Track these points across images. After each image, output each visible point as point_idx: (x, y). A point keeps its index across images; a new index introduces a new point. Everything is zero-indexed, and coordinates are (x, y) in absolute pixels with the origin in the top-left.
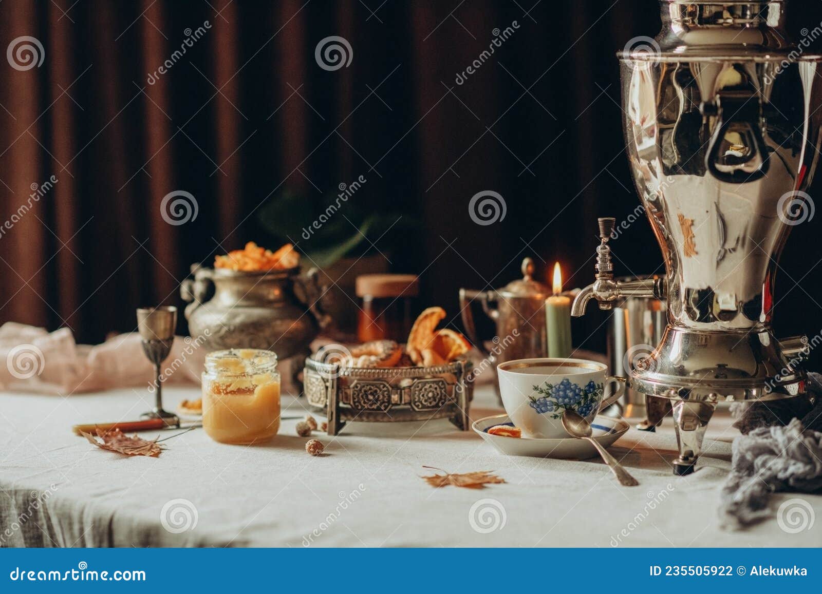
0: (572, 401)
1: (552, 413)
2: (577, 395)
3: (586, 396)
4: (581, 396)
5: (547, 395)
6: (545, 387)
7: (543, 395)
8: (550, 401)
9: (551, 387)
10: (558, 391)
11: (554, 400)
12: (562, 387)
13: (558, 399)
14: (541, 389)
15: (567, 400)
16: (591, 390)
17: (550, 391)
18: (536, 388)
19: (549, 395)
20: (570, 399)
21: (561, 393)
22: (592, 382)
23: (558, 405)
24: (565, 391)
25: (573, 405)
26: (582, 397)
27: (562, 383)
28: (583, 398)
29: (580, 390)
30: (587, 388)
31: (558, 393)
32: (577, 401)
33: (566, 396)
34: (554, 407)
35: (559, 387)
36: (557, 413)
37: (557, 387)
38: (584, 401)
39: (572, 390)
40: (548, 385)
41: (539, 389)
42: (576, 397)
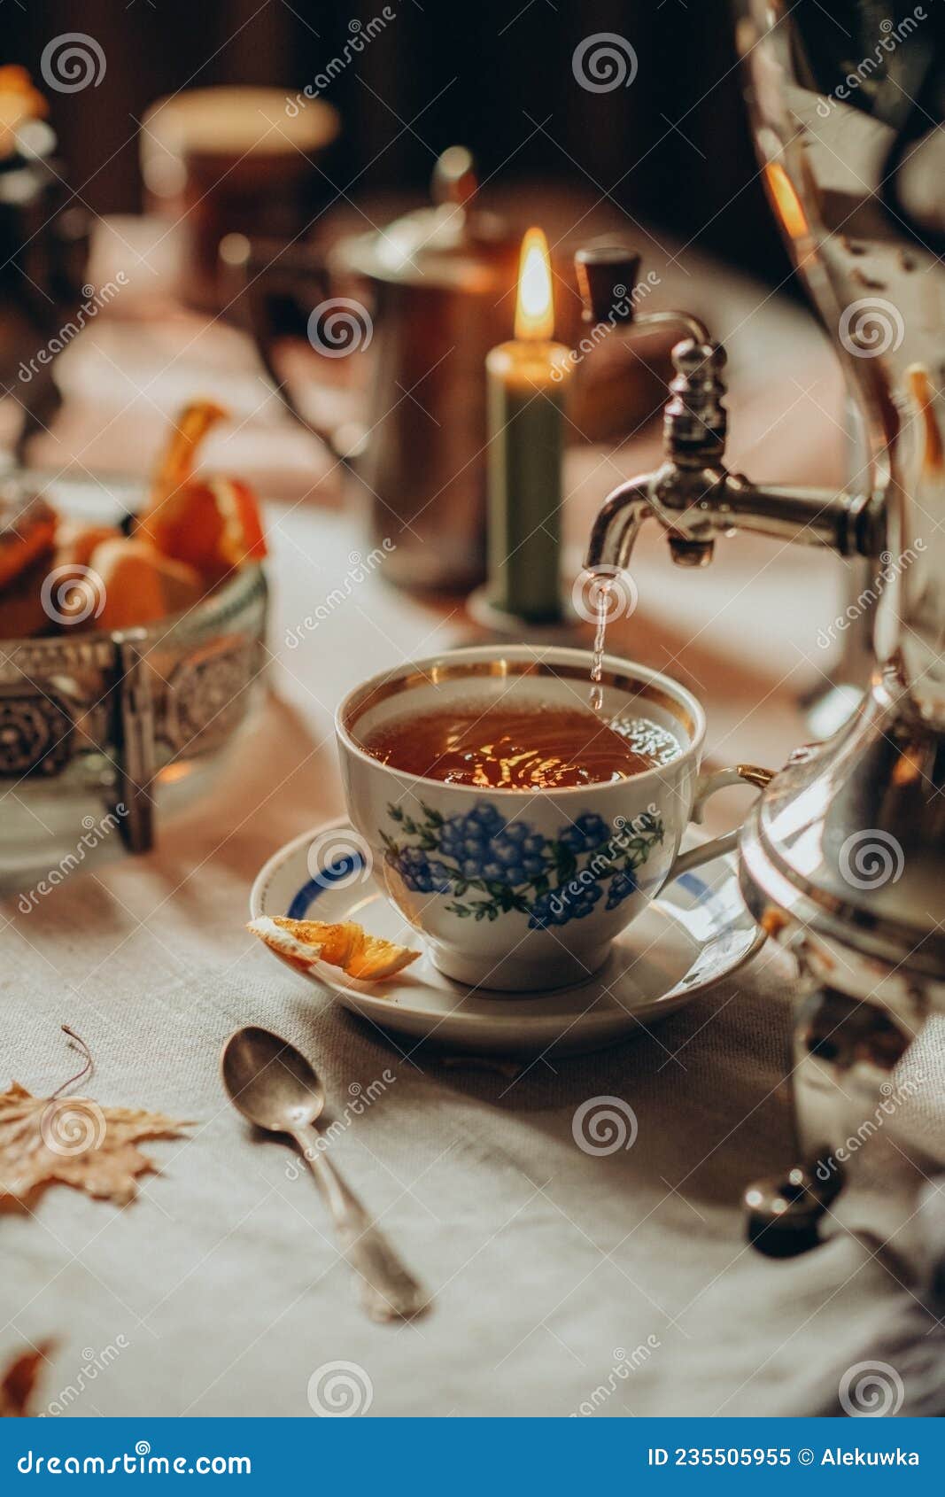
0: (510, 874)
1: (449, 899)
2: (530, 856)
3: (566, 863)
4: (544, 859)
5: (428, 844)
6: (421, 819)
7: (416, 840)
8: (436, 862)
9: (437, 820)
10: (462, 834)
11: (451, 862)
12: (472, 825)
13: (461, 862)
14: (409, 819)
15: (492, 869)
16: (589, 841)
17: (436, 832)
18: (397, 815)
19: (431, 842)
20: (504, 866)
21: (472, 845)
22: (591, 816)
23: (463, 879)
24: (483, 840)
25: (515, 885)
26: (551, 862)
27: (473, 815)
28: (552, 867)
29: (540, 841)
30: (568, 837)
31: (460, 844)
32: (530, 876)
33: (488, 857)
34: (453, 883)
35: (465, 826)
36: (461, 901)
37: (458, 824)
38: (560, 875)
39: (507, 840)
40: (428, 812)
41: (405, 819)
42: (527, 863)
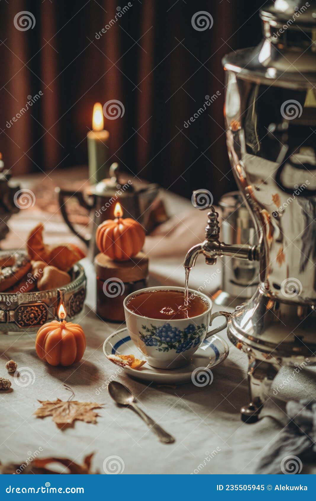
0: (173, 340)
1: (157, 347)
2: (177, 335)
3: (185, 336)
4: (181, 336)
5: (152, 334)
6: (151, 328)
7: (149, 333)
8: (155, 339)
9: (155, 328)
10: (161, 331)
11: (158, 338)
12: (164, 329)
13: (161, 338)
14: (148, 328)
15: (168, 339)
16: (191, 331)
17: (154, 331)
18: (144, 328)
19: (153, 334)
20: (171, 338)
21: (163, 334)
22: (191, 325)
23: (161, 342)
24: (166, 332)
25: (173, 343)
26: (182, 337)
27: (164, 327)
28: (182, 338)
29: (180, 332)
30: (186, 330)
31: (161, 334)
32: (177, 340)
33: (167, 336)
34: (158, 343)
35: (162, 329)
36: (161, 347)
37: (160, 329)
38: (184, 339)
39: (172, 332)
40: (153, 326)
41: (146, 329)
42: (177, 337)
